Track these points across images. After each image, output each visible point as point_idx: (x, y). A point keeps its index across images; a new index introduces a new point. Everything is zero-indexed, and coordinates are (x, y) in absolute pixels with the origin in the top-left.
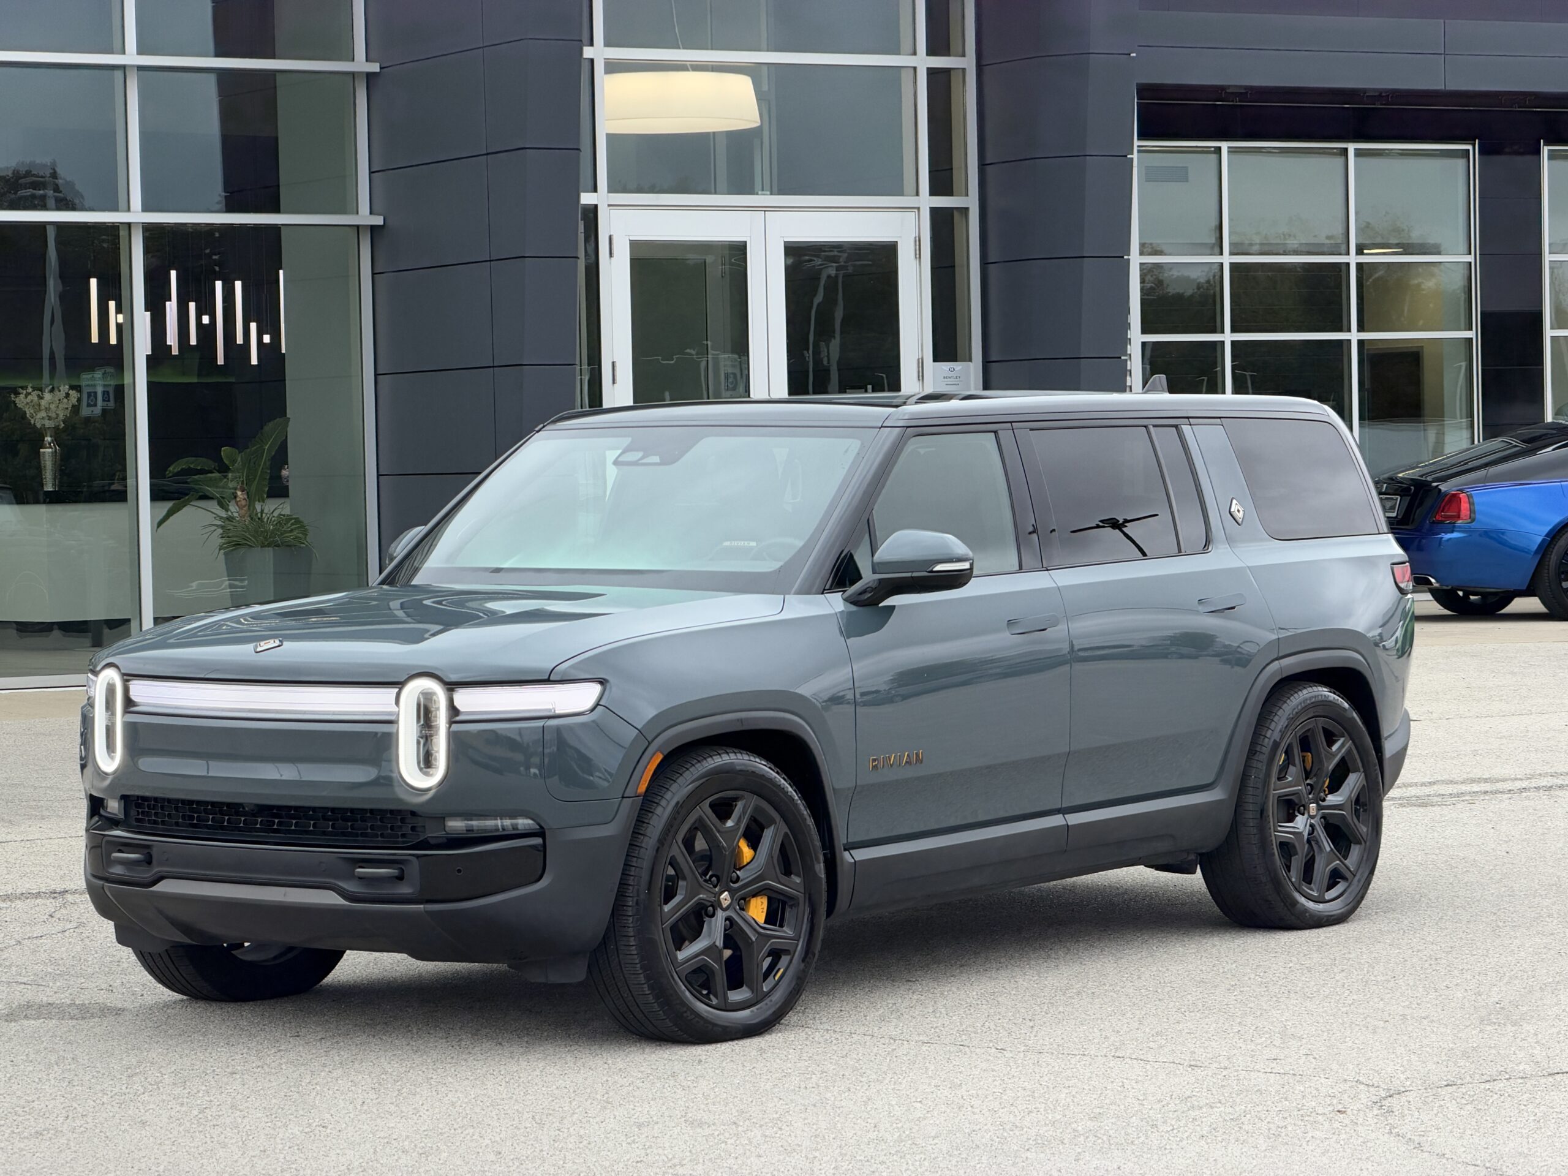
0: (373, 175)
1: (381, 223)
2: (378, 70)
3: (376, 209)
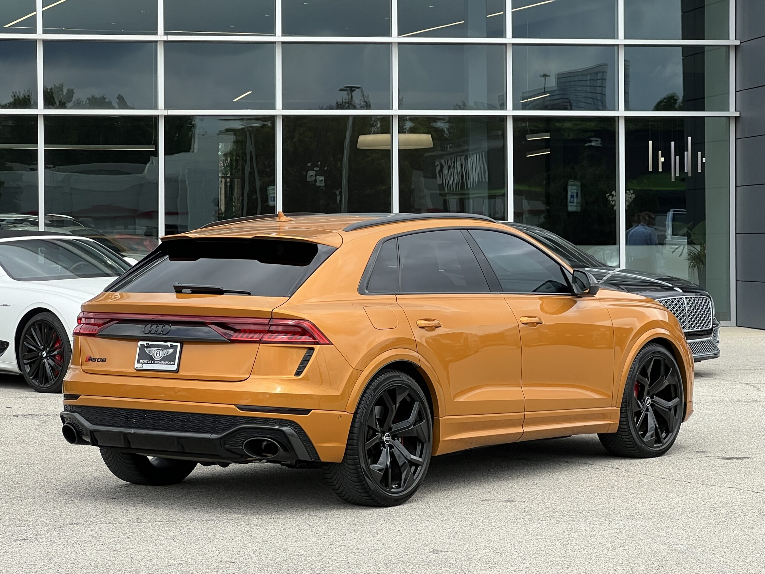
0: (737, 93)
3: (737, 109)
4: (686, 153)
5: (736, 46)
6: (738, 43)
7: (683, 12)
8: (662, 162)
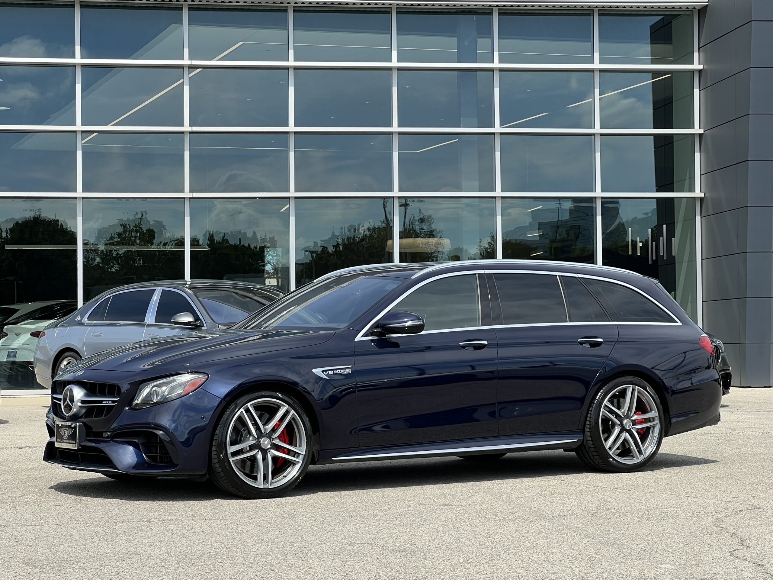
0: (701, 176)
1: (704, 196)
2: (703, 132)
3: (702, 190)
4: (661, 238)
5: (701, 135)
6: (702, 131)
7: (654, 109)
8: (640, 247)
